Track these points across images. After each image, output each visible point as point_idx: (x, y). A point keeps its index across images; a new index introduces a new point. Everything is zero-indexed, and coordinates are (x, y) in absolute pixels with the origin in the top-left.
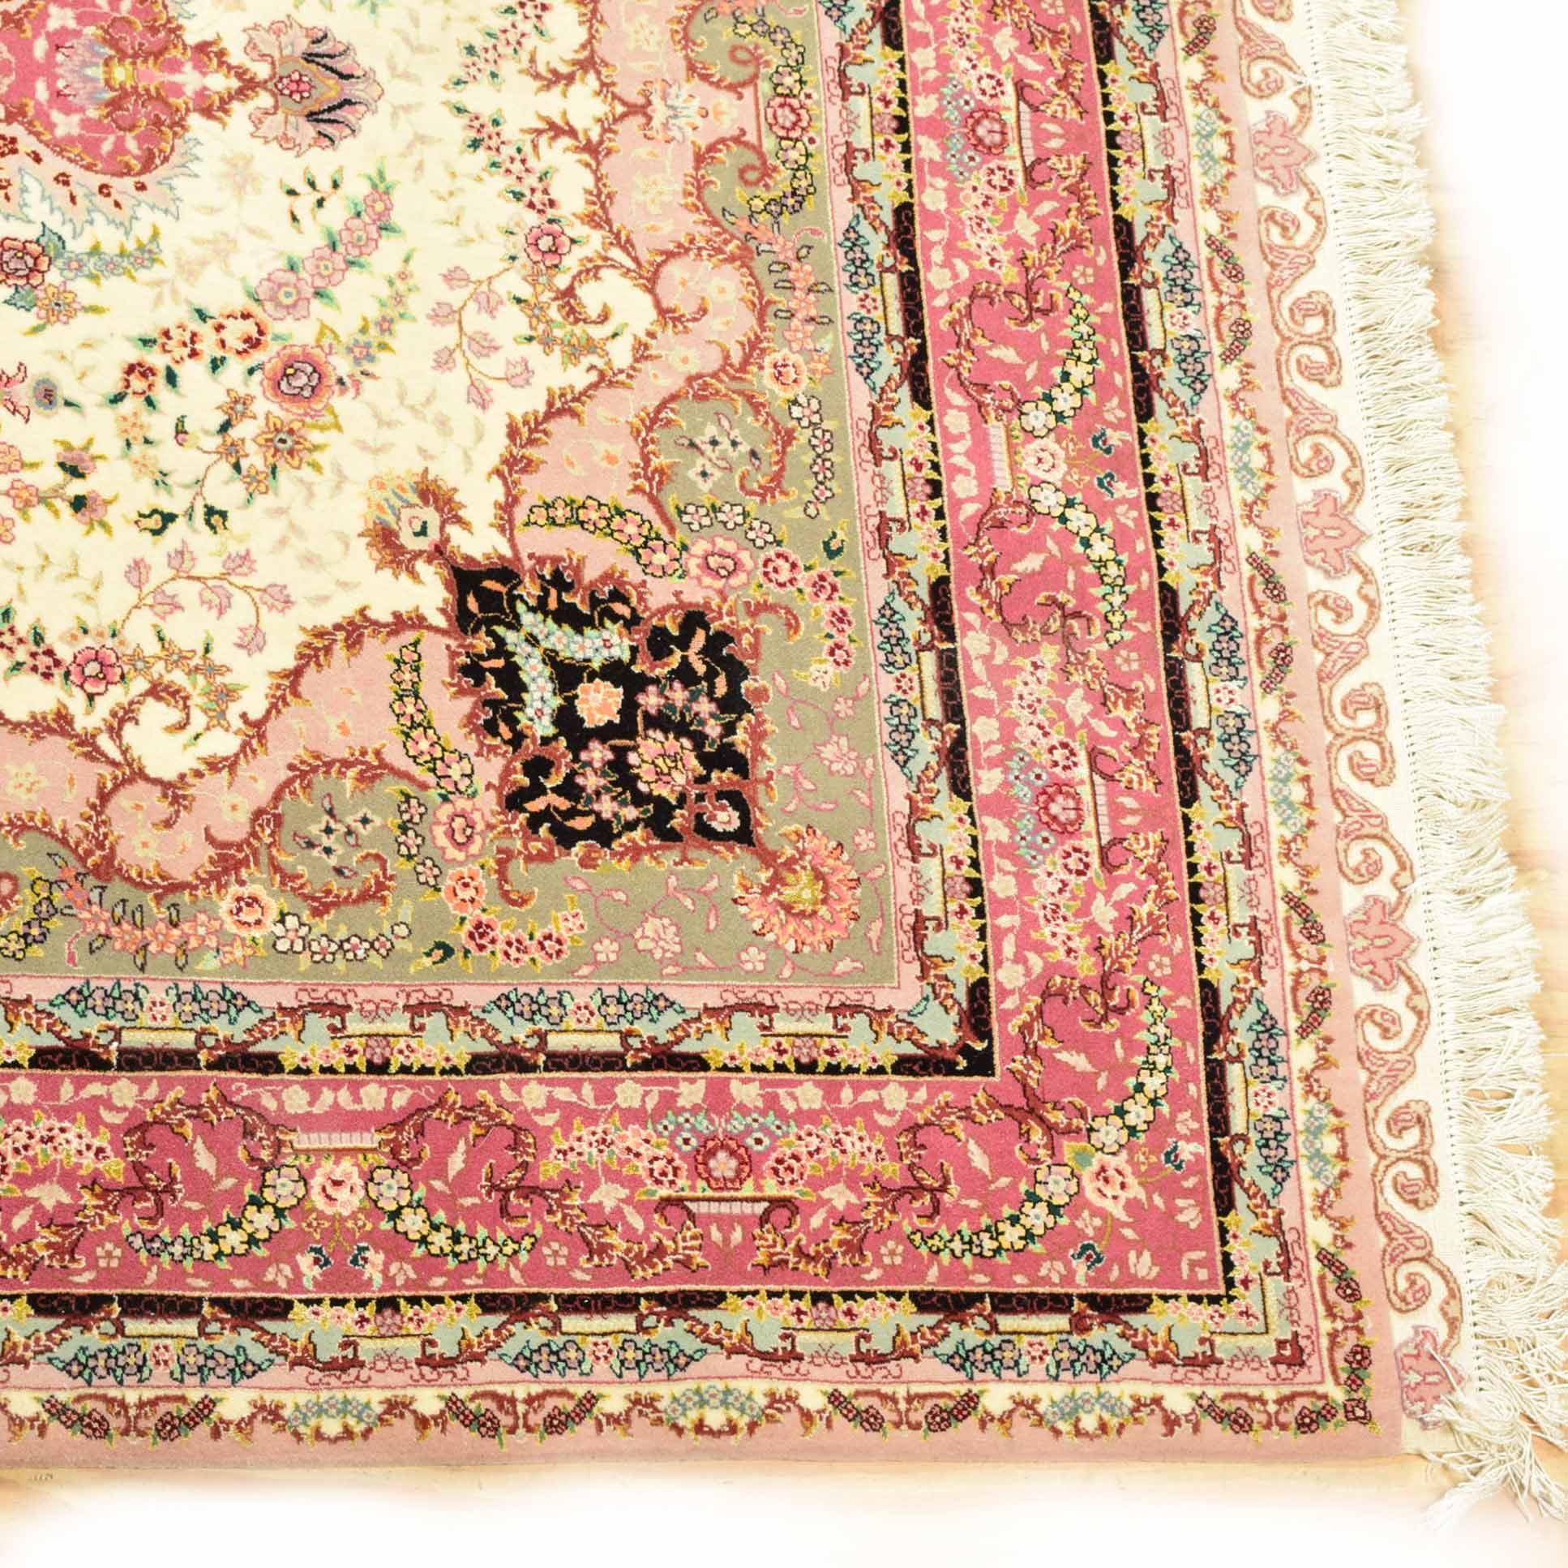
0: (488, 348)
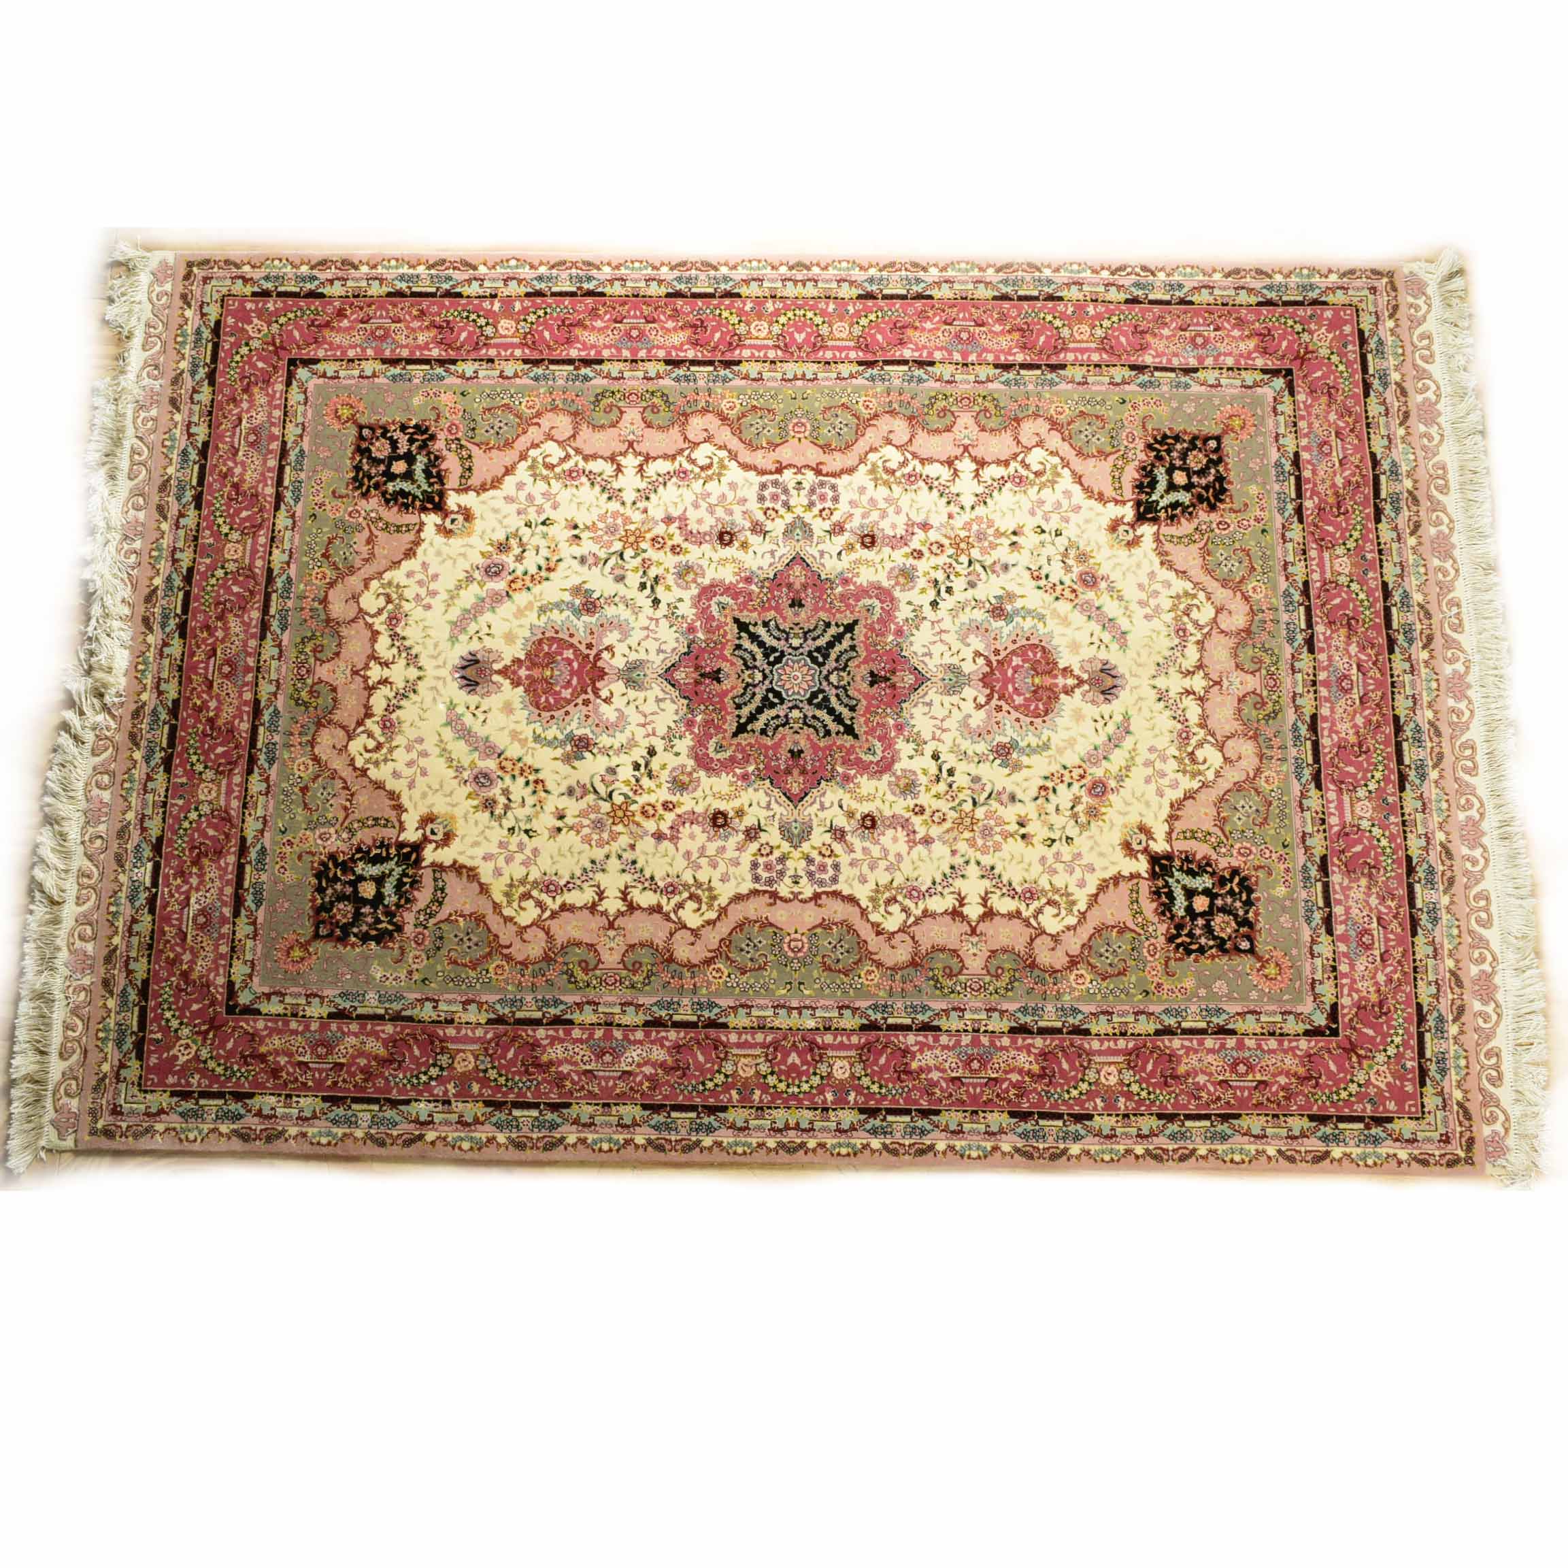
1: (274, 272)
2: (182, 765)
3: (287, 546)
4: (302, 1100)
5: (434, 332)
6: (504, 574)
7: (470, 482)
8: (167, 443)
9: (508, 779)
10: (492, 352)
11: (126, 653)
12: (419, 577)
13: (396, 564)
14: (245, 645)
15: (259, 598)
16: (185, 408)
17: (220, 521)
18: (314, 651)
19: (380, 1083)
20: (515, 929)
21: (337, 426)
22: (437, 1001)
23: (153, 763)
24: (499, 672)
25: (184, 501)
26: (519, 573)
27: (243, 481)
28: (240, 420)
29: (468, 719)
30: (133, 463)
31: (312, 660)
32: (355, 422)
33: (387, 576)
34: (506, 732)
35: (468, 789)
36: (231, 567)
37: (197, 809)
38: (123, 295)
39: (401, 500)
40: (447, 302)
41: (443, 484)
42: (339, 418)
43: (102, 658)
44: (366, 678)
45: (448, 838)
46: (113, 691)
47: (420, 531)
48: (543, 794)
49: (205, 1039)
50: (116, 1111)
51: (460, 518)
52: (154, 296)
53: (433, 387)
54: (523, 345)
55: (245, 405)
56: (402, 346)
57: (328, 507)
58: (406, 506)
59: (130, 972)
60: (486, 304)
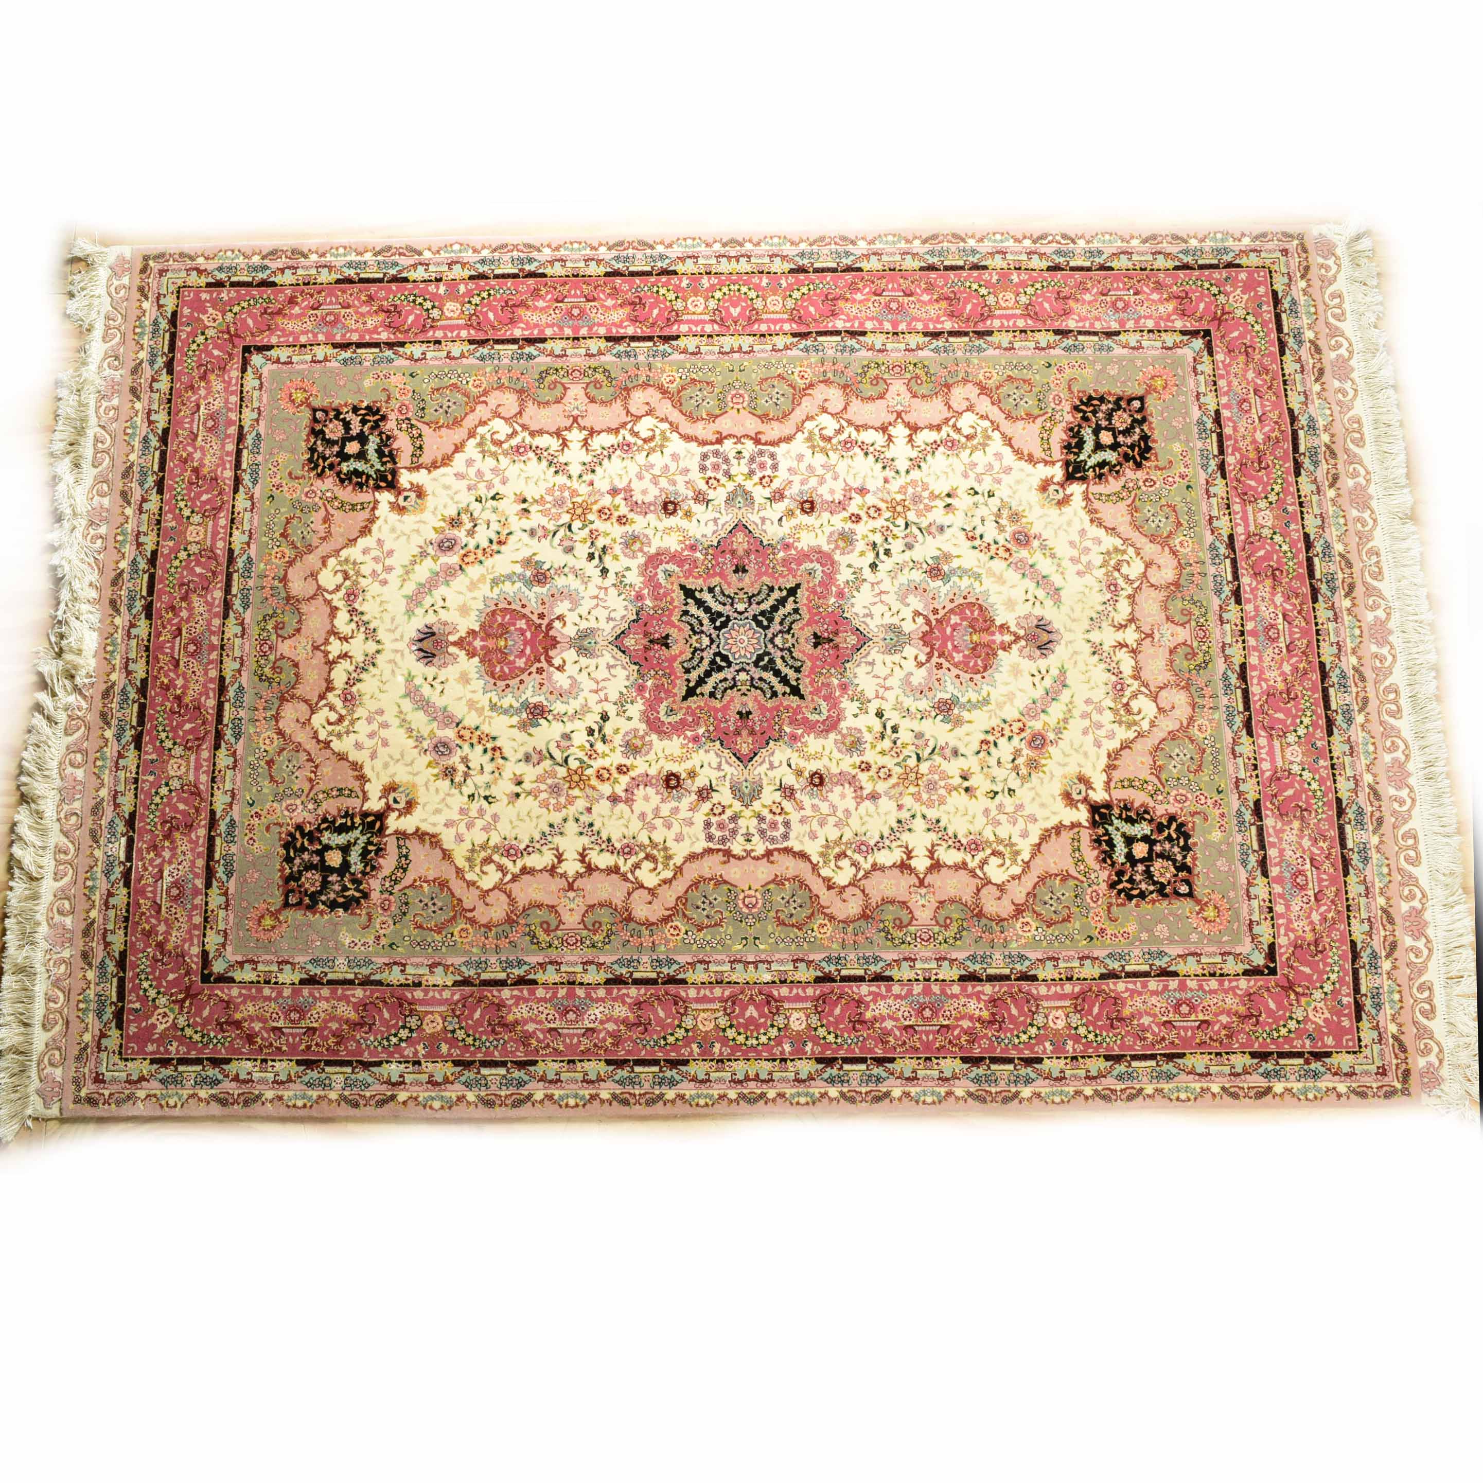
0: (376, 559)
1: (227, 263)
2: (152, 742)
3: (247, 527)
4: (277, 1064)
5: (382, 316)
6: (457, 548)
7: (421, 460)
8: (129, 431)
9: (466, 747)
10: (439, 334)
11: (95, 635)
12: (374, 553)
13: (353, 541)
14: (209, 624)
15: (222, 578)
16: (145, 396)
17: (182, 504)
18: (276, 628)
19: (352, 1045)
20: (478, 892)
21: (291, 410)
22: (404, 965)
23: (123, 741)
24: (455, 644)
25: (146, 486)
26: (471, 547)
27: (202, 465)
28: (198, 407)
29: (426, 690)
30: (96, 452)
31: (274, 637)
32: (309, 405)
33: (344, 553)
34: (464, 701)
35: (428, 758)
36: (194, 549)
37: (167, 785)
38: (83, 289)
39: (355, 480)
40: (394, 287)
41: (395, 463)
42: (293, 401)
43: (71, 641)
44: (326, 653)
45: (410, 806)
46: (83, 672)
47: (374, 509)
48: (501, 761)
49: (182, 1007)
50: (98, 1079)
51: (413, 495)
52: (112, 289)
53: (384, 369)
54: (468, 326)
55: (202, 392)
56: (352, 331)
57: (285, 489)
58: (361, 485)
59: (107, 944)
60: (432, 288)
